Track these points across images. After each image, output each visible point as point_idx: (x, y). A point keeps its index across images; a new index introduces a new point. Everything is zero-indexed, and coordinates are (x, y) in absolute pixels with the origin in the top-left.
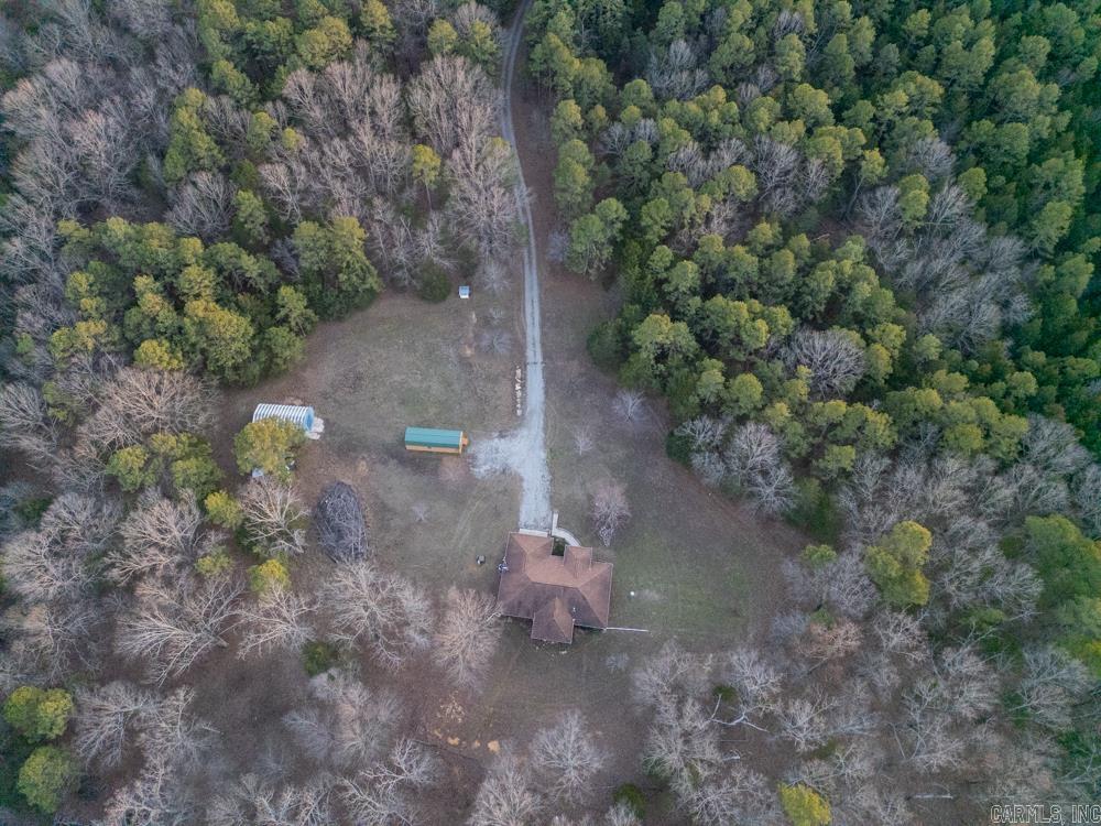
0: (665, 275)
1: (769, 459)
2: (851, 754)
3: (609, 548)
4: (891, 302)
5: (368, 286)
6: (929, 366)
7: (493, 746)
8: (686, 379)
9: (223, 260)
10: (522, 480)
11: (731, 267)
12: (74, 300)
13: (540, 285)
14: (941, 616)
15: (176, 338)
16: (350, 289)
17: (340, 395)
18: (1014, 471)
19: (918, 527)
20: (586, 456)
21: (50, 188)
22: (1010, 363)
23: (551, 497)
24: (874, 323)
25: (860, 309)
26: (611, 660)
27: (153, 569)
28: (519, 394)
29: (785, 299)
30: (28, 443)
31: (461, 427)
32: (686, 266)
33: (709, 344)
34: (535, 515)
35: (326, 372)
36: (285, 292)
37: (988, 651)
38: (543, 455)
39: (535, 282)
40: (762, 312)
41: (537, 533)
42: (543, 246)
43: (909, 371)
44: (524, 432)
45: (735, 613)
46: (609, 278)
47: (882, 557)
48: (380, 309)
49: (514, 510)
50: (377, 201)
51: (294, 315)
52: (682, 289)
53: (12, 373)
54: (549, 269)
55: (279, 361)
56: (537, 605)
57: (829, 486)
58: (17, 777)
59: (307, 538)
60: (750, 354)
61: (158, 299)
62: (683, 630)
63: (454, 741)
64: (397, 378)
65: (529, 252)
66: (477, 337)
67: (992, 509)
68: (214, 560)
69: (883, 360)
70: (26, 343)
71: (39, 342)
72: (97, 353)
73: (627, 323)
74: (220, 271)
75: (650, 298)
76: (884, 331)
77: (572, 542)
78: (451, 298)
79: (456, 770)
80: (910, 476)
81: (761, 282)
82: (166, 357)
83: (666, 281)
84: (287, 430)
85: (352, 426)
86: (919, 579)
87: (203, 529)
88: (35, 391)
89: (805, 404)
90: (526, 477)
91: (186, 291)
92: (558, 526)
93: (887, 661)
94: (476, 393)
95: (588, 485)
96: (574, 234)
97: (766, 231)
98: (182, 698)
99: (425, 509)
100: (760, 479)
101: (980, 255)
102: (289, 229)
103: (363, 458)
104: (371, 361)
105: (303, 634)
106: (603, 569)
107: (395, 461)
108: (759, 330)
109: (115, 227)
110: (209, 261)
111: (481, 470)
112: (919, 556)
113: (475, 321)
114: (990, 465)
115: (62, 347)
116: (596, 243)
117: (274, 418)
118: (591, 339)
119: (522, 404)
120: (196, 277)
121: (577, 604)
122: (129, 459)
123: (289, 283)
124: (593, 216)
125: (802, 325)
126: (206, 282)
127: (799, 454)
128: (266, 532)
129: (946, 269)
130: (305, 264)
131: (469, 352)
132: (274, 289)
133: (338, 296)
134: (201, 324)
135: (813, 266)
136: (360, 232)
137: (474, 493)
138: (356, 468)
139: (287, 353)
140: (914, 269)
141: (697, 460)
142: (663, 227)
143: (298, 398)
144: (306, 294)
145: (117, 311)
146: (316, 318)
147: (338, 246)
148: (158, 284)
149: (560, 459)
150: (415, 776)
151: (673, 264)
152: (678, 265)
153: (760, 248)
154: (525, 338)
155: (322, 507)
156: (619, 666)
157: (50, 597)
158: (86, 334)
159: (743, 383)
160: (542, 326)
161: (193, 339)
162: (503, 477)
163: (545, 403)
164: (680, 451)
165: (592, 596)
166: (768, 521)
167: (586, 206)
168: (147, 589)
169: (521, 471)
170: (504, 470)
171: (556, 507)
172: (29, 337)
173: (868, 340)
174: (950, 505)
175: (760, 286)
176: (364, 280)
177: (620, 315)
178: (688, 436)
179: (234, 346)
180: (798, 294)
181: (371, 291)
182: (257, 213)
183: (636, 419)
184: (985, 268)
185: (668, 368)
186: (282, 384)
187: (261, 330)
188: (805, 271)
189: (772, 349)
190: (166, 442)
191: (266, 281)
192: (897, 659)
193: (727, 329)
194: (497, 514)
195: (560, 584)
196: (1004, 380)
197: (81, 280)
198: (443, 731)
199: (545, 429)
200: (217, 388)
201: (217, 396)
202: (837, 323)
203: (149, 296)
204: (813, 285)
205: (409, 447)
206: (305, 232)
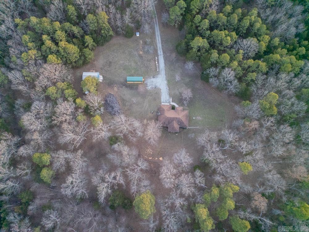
0: (199, 24)
1: (232, 78)
2: (257, 154)
3: (187, 106)
4: (265, 28)
5: (110, 34)
6: (276, 48)
7: (161, 159)
8: (207, 56)
9: (67, 28)
10: (161, 90)
11: (218, 21)
12: (26, 44)
13: (160, 30)
14: (279, 117)
15: (57, 53)
16: (105, 35)
17: (106, 68)
18: (300, 76)
19: (274, 94)
20: (178, 82)
21: (9, 8)
22: (298, 45)
23: (169, 94)
24: (260, 35)
25: (256, 31)
26: (189, 135)
27: (66, 120)
28: (157, 65)
29: (234, 30)
30: (21, 87)
31: (142, 76)
32: (205, 21)
33: (213, 45)
34: (166, 99)
35: (101, 62)
36: (87, 37)
37: (291, 125)
38: (166, 82)
39: (158, 29)
40: (228, 34)
41: (167, 104)
42: (160, 17)
43: (270, 49)
44: (160, 76)
45: (222, 121)
46: (181, 27)
47: (265, 103)
48: (114, 41)
49: (159, 98)
50: (110, 6)
51: (90, 45)
52: (204, 28)
53: (12, 67)
54: (162, 25)
55: (88, 59)
56: (169, 123)
57: (248, 85)
58: (40, 175)
59: (104, 109)
60: (225, 47)
61: (50, 42)
62: (208, 126)
63: (151, 158)
64: (121, 62)
65: (156, 20)
66: (143, 48)
67: (294, 87)
68: (81, 117)
69: (264, 46)
70: (14, 59)
71: (18, 58)
72: (36, 60)
73: (188, 40)
74: (66, 32)
75: (194, 32)
76: (263, 38)
77: (176, 106)
78: (134, 36)
79: (152, 165)
80: (272, 80)
81: (227, 25)
82: (56, 60)
83: (199, 26)
84: (95, 79)
85: (111, 77)
86: (275, 108)
87: (77, 109)
88: (20, 72)
89: (241, 61)
90: (162, 89)
91: (58, 39)
92: (172, 102)
93: (265, 130)
94: (145, 65)
95: (179, 90)
96: (171, 13)
97: (228, 8)
98: (80, 152)
99: (135, 100)
100: (229, 84)
101: (290, 12)
102: (85, 17)
103: (115, 86)
104: (113, 58)
105: (109, 134)
106: (186, 112)
107: (125, 87)
108: (228, 40)
109: (33, 20)
110: (63, 29)
111: (149, 88)
112: (275, 102)
113: (142, 43)
114: (293, 75)
115: (25, 58)
116: (177, 15)
117: (90, 76)
118: (177, 47)
119: (158, 67)
120: (61, 34)
121: (180, 122)
122: (52, 90)
123: (87, 35)
124: (177, 6)
125: (239, 37)
126: (63, 36)
127: (240, 76)
128: (94, 108)
129: (281, 17)
130: (91, 28)
131: (141, 53)
132: (83, 37)
133: (101, 38)
134: (64, 49)
135: (242, 19)
136: (107, 17)
137: (148, 94)
138: (114, 89)
139: (90, 56)
140: (272, 18)
141: (211, 80)
142: (197, 9)
143: (94, 70)
144: (92, 38)
145: (38, 46)
146: (96, 45)
147: (100, 21)
148: (49, 37)
149: (171, 83)
150: (143, 167)
151: (201, 21)
152: (203, 21)
153: (227, 14)
154: (157, 47)
155: (106, 101)
156: (192, 136)
157: (38, 130)
158: (32, 54)
159: (225, 56)
160: (162, 43)
161: (63, 54)
162: (155, 89)
163: (165, 67)
164: (205, 78)
165: (184, 119)
166: (230, 96)
167: (174, 3)
168: (65, 126)
169: (160, 87)
170: (155, 87)
171: (171, 96)
172: (15, 56)
173: (259, 41)
174: (283, 87)
175: (227, 26)
176: (109, 32)
177: (186, 38)
178: (208, 73)
179: (75, 55)
180: (238, 28)
181: (111, 36)
182: (74, 12)
183: (191, 69)
184: (291, 16)
185: (201, 53)
186: (89, 66)
187: (81, 50)
188: (240, 20)
189: (231, 45)
190: (61, 85)
191: (80, 34)
192: (268, 129)
193: (218, 40)
194: (155, 99)
195: (175, 117)
196: (296, 50)
197: (26, 38)
198: (147, 156)
199: (166, 75)
200: (71, 68)
201: (72, 71)
202: (249, 36)
203: (47, 41)
204: (243, 25)
205: (128, 82)
206: (90, 18)
